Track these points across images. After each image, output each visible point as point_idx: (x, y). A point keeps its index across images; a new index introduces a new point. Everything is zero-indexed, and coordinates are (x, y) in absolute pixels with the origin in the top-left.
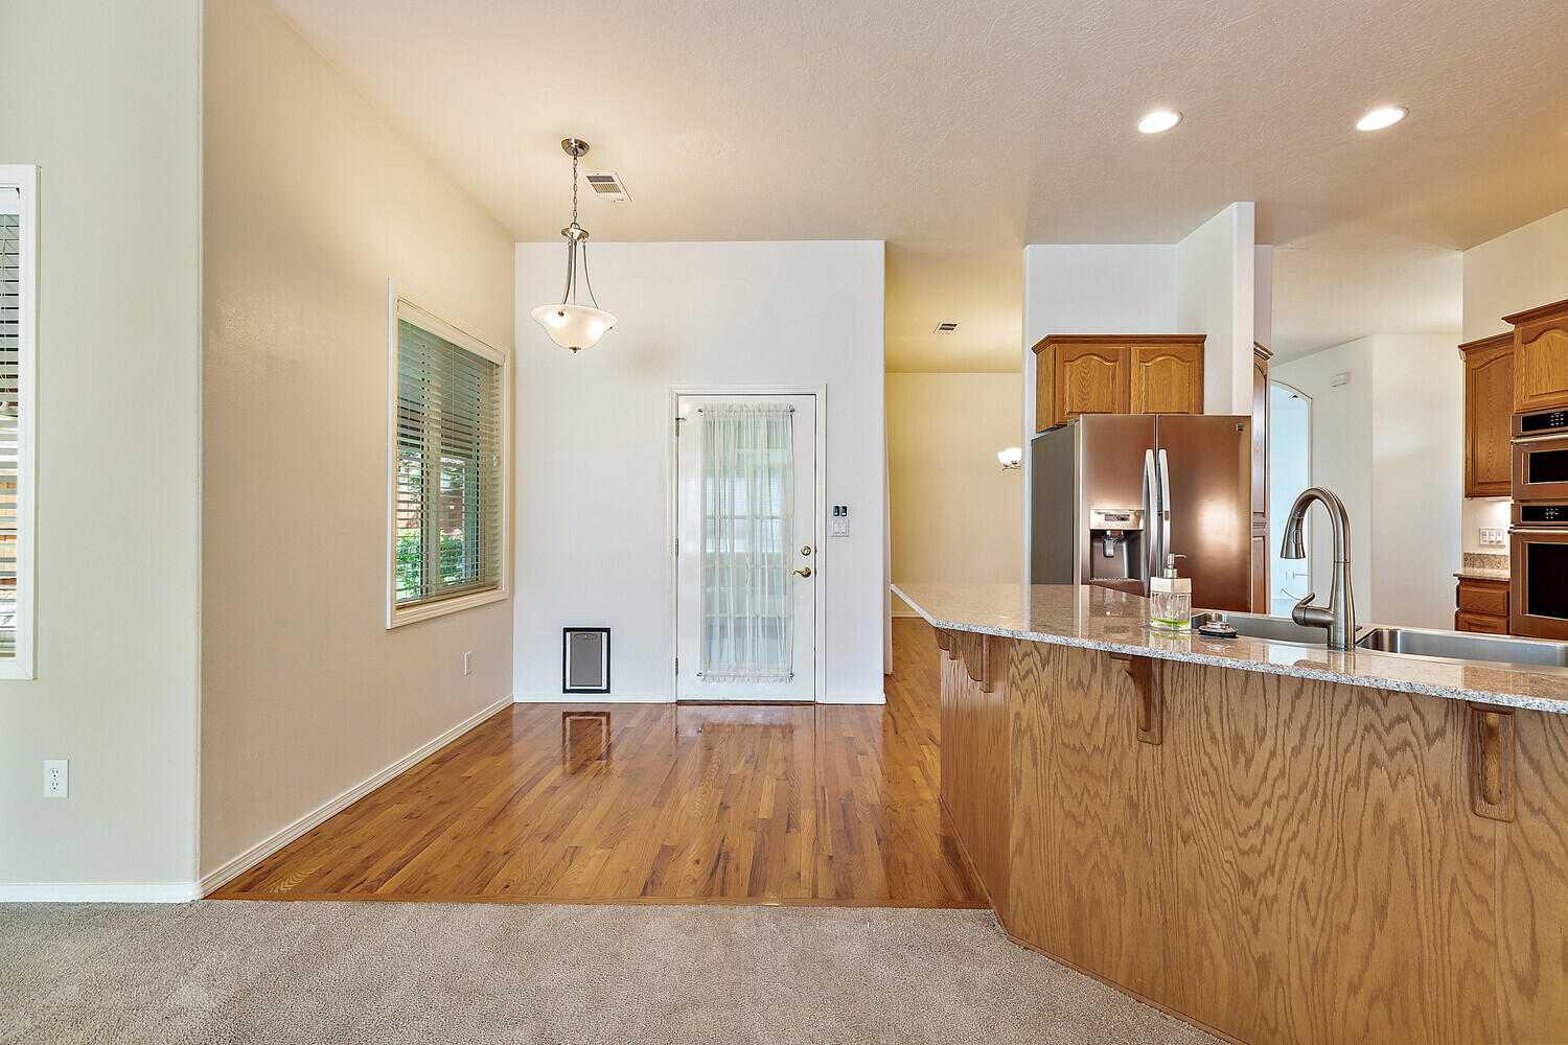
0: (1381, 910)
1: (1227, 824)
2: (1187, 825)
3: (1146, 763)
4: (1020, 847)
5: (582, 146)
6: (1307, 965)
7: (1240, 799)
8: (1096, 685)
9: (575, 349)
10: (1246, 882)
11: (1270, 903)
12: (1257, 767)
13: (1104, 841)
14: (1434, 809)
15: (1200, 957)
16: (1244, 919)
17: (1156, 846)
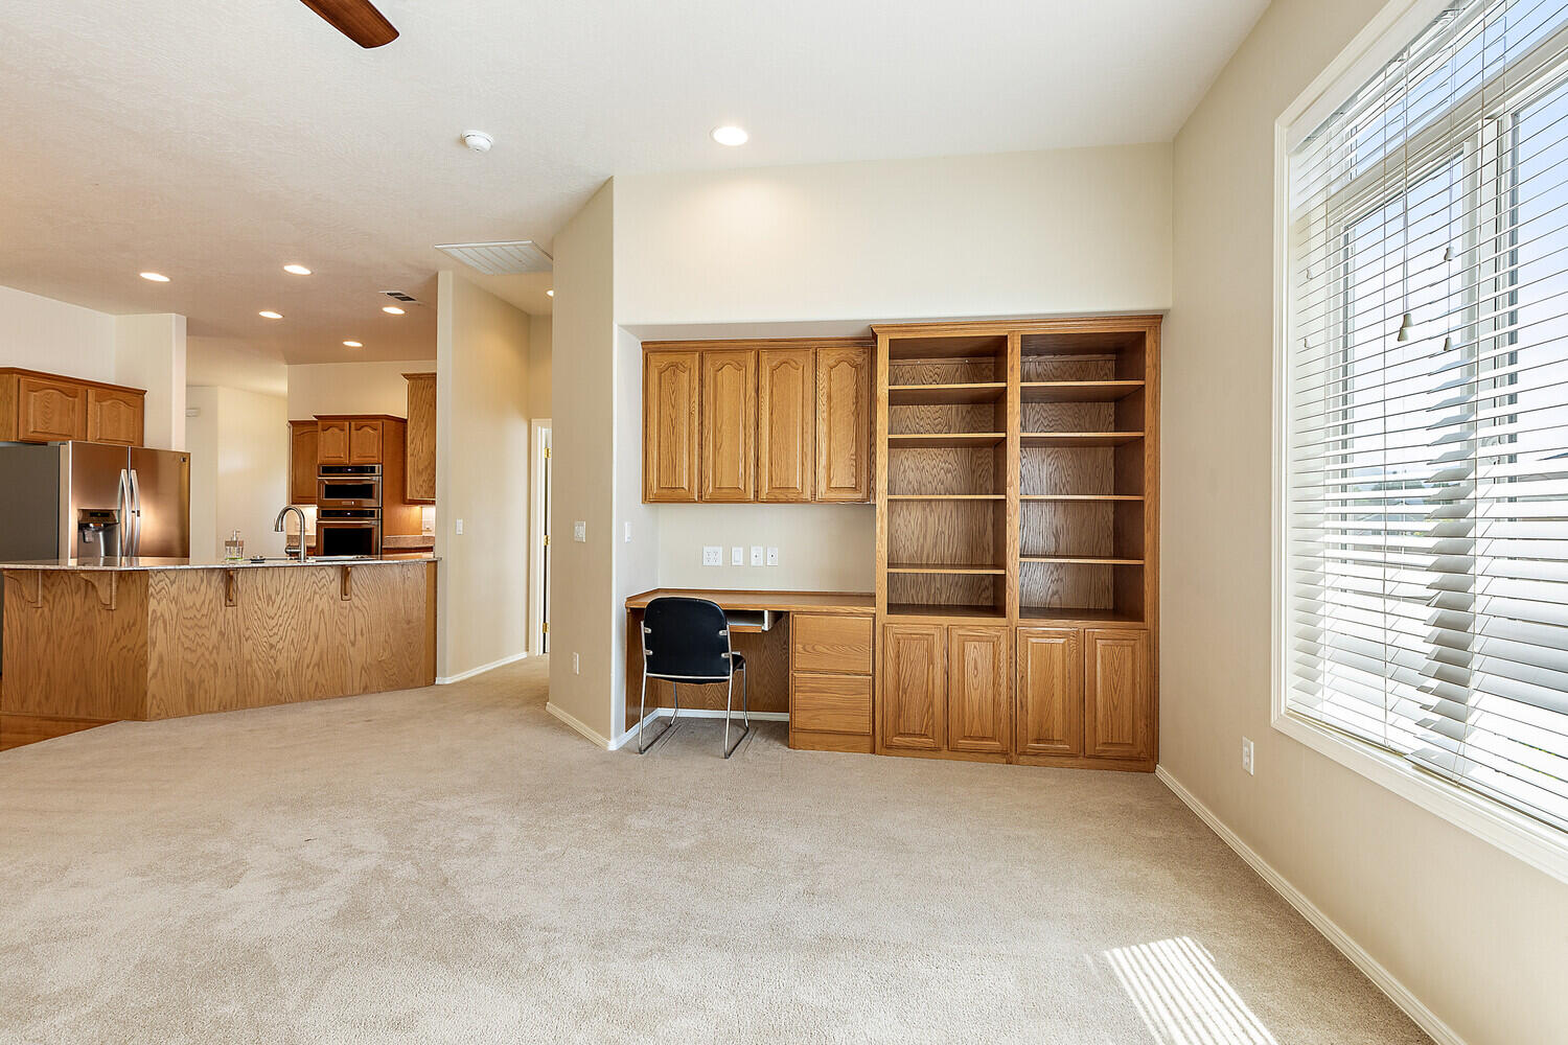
0: (317, 638)
1: (264, 628)
2: (247, 634)
3: (229, 616)
4: (154, 675)
6: (293, 665)
7: (270, 618)
8: (203, 588)
10: (272, 646)
11: (280, 651)
12: (276, 605)
13: (207, 653)
14: (331, 602)
15: (252, 682)
16: (271, 661)
17: (233, 647)
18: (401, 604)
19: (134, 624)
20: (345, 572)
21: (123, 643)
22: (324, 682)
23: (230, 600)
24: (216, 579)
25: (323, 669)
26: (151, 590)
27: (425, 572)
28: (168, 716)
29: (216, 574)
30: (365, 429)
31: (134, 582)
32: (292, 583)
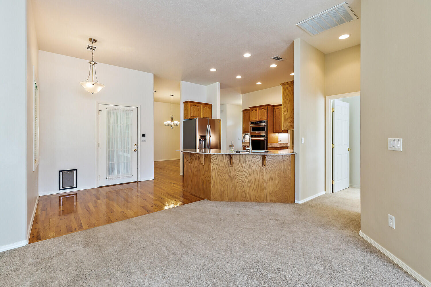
0: (255, 180)
1: (240, 175)
2: (236, 176)
3: (231, 170)
4: (213, 187)
5: (95, 41)
6: (249, 189)
7: (242, 171)
8: (224, 160)
9: (93, 93)
10: (242, 181)
11: (245, 183)
12: (243, 167)
13: (225, 182)
14: (260, 168)
15: (237, 193)
16: (242, 186)
17: (232, 180)
18: (282, 170)
19: (208, 170)
20: (264, 157)
21: (206, 175)
22: (258, 196)
23: (231, 165)
24: (227, 157)
25: (257, 191)
26: (212, 160)
27: (291, 158)
28: (216, 200)
29: (227, 155)
30: (262, 109)
31: (208, 157)
32: (248, 160)
